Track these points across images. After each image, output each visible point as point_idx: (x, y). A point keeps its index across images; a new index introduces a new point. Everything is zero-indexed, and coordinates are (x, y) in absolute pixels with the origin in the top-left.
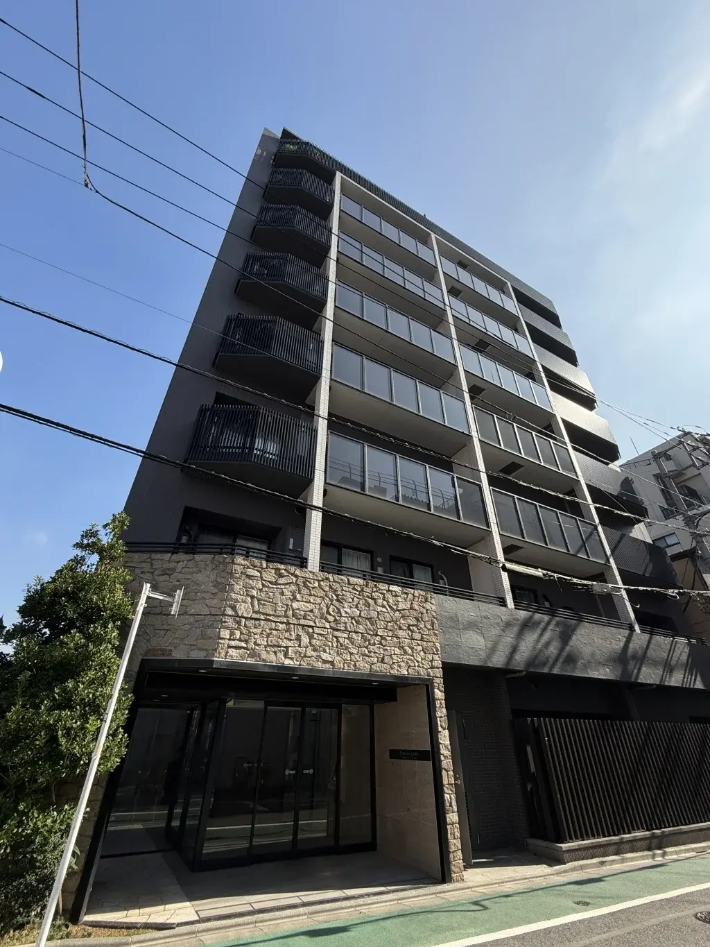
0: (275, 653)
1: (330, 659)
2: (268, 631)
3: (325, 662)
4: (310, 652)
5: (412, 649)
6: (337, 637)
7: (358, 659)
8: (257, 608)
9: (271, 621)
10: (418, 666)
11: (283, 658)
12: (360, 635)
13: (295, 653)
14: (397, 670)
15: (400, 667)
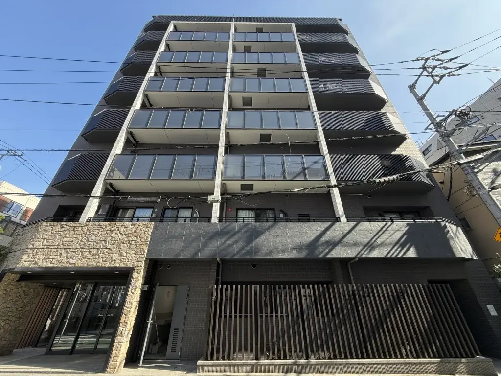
0: (46, 262)
1: (74, 262)
2: (47, 253)
3: (71, 264)
4: (65, 260)
5: (127, 253)
6: (82, 252)
7: (90, 261)
8: (45, 243)
9: (49, 248)
10: (128, 262)
11: (49, 264)
12: (96, 249)
13: (57, 261)
14: (113, 265)
15: (115, 263)
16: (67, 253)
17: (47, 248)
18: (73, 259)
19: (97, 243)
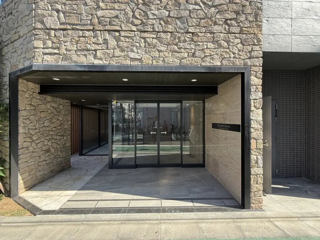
0: (85, 55)
1: (138, 57)
2: (77, 39)
3: (133, 59)
4: (118, 52)
5: (228, 42)
6: (144, 38)
7: (167, 55)
8: (63, 20)
9: (78, 30)
10: (234, 57)
11: (93, 59)
12: (169, 34)
13: (104, 54)
14: (210, 62)
15: (213, 59)
16: (118, 39)
17: (73, 29)
18: (132, 51)
19: (167, 23)
